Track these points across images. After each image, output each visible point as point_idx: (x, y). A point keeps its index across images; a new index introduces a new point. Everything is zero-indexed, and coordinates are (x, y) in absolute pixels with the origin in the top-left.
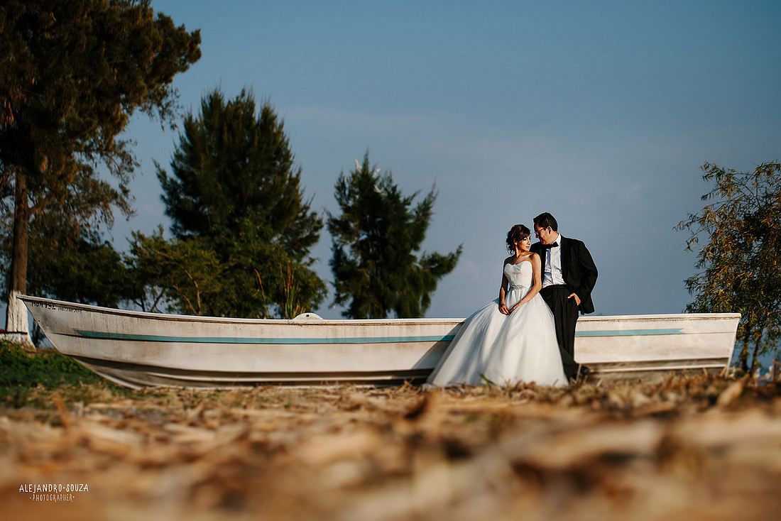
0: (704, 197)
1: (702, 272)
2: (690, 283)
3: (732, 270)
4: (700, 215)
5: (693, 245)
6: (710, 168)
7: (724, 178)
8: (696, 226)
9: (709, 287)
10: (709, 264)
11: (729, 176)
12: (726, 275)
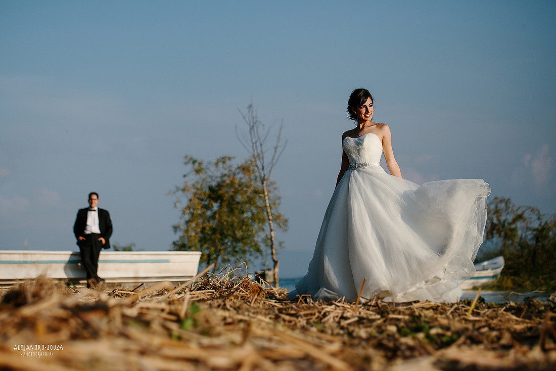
0: (185, 176)
1: (182, 222)
2: (176, 228)
3: (200, 221)
4: (182, 187)
5: (178, 205)
6: (189, 158)
7: (197, 165)
8: (180, 193)
9: (187, 231)
10: (187, 217)
11: (200, 164)
12: (197, 224)
